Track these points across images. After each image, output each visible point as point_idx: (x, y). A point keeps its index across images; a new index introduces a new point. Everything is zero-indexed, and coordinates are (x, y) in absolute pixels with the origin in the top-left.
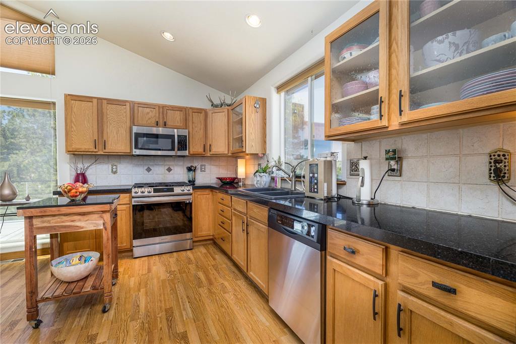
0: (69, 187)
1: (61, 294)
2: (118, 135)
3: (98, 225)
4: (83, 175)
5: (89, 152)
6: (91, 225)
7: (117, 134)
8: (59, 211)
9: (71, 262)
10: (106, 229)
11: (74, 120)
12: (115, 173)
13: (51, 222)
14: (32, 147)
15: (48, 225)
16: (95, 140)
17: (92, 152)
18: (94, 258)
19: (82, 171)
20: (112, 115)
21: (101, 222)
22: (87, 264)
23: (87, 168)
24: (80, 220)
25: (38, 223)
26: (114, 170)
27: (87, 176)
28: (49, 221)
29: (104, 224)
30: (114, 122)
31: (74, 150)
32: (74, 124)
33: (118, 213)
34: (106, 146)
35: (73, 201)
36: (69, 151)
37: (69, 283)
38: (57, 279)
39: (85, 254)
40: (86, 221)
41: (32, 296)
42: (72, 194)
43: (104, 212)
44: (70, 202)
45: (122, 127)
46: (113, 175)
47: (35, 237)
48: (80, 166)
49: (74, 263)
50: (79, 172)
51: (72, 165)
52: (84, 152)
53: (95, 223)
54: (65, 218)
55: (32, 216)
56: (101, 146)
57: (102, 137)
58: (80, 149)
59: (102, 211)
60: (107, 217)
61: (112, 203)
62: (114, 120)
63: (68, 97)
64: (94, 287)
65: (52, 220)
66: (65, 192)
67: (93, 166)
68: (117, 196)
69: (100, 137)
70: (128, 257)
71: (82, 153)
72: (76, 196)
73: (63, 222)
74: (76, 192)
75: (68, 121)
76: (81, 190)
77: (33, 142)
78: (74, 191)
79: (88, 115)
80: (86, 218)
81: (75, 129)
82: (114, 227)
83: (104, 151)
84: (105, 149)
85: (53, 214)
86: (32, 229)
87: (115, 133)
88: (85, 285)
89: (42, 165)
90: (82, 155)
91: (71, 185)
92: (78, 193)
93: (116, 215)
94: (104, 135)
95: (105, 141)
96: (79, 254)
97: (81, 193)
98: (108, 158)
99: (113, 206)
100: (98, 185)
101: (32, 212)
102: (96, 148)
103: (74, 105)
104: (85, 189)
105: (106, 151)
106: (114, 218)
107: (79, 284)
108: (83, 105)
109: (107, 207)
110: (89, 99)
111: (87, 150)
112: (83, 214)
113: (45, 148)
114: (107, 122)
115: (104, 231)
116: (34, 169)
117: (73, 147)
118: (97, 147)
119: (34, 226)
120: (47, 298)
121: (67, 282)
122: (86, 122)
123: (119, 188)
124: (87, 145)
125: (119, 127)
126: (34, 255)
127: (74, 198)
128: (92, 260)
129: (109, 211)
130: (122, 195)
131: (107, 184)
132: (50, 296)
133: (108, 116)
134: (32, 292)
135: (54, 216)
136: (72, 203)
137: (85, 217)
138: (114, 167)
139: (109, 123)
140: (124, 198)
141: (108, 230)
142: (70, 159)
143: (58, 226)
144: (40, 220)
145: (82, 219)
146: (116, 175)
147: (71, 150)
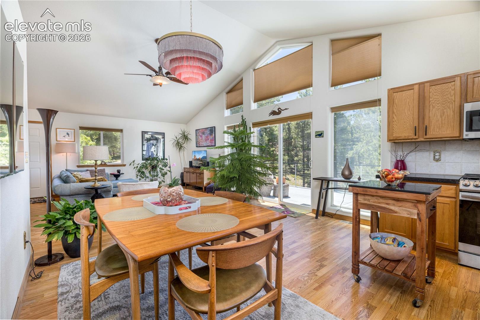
0: (386, 173)
1: (376, 264)
2: (443, 118)
3: (411, 213)
4: (403, 162)
5: (409, 139)
6: (404, 212)
7: (441, 117)
8: (376, 192)
9: (386, 240)
10: (420, 220)
11: (395, 111)
12: (438, 160)
13: (371, 201)
14: (367, 139)
15: (368, 203)
16: (415, 127)
17: (412, 139)
18: (407, 245)
19: (401, 158)
20: (436, 97)
21: (416, 211)
22: (399, 248)
23: (407, 155)
24: (394, 205)
25: (361, 200)
26: (437, 157)
27: (406, 163)
28: (369, 200)
29: (418, 214)
30: (438, 104)
31: (394, 138)
32: (395, 115)
33: (438, 206)
34: (427, 132)
35: (389, 185)
36: (390, 140)
37: (384, 259)
38: (374, 250)
39: (400, 238)
40: (400, 207)
41: (355, 255)
42: (388, 179)
43: (419, 202)
44: (387, 186)
45: (449, 108)
46: (435, 163)
47: (359, 210)
48: (400, 153)
49: (387, 242)
50: (398, 159)
51: (393, 153)
52: (404, 140)
53: (409, 211)
54: (381, 200)
55: (358, 193)
56: (422, 132)
57: (423, 123)
58: (400, 137)
59: (416, 200)
60: (423, 208)
61: (429, 194)
62: (438, 102)
63: (391, 91)
64: (405, 274)
65: (372, 199)
66: (383, 177)
67: (413, 154)
68: (438, 186)
69: (421, 124)
70: (450, 259)
71: (402, 141)
72: (392, 181)
73: (379, 203)
74: (392, 178)
75: (391, 113)
76: (396, 176)
77: (368, 135)
78: (390, 177)
79: (409, 103)
80: (400, 204)
81: (396, 119)
82: (432, 220)
83: (425, 137)
84: (426, 135)
85: (372, 194)
86: (357, 203)
87: (439, 117)
88: (397, 267)
89: (373, 152)
90: (402, 143)
91: (387, 171)
92: (394, 179)
93: (434, 207)
94: (426, 120)
95: (426, 126)
96: (393, 236)
97: (397, 179)
98: (430, 144)
99: (430, 198)
100: (417, 172)
101: (357, 190)
102: (415, 135)
103: (395, 97)
104: (400, 176)
105: (427, 137)
106: (431, 210)
107: (391, 263)
108: (404, 95)
109: (422, 197)
110: (410, 87)
111: (406, 138)
112: (397, 200)
113: (375, 139)
114: (429, 106)
115: (418, 221)
116: (367, 156)
117: (394, 136)
118: (417, 134)
119: (359, 201)
120: (365, 263)
121: (382, 257)
122: (406, 111)
123: (443, 178)
124: (407, 133)
125: (445, 109)
126: (358, 224)
127: (390, 183)
128: (405, 247)
129: (424, 202)
130: (444, 187)
131: (427, 172)
132: (368, 262)
133: (431, 99)
134: (356, 252)
135: (373, 196)
136: (388, 187)
137: (399, 202)
138: (437, 154)
139: (431, 106)
140: (447, 190)
141: (423, 222)
142: (391, 147)
143: (376, 205)
144: (363, 197)
145: (396, 204)
146: (439, 163)
147: (392, 139)
